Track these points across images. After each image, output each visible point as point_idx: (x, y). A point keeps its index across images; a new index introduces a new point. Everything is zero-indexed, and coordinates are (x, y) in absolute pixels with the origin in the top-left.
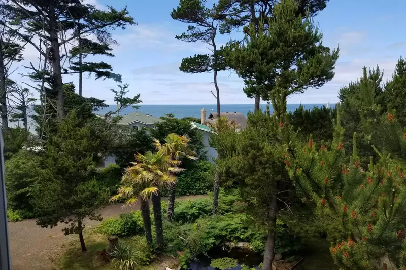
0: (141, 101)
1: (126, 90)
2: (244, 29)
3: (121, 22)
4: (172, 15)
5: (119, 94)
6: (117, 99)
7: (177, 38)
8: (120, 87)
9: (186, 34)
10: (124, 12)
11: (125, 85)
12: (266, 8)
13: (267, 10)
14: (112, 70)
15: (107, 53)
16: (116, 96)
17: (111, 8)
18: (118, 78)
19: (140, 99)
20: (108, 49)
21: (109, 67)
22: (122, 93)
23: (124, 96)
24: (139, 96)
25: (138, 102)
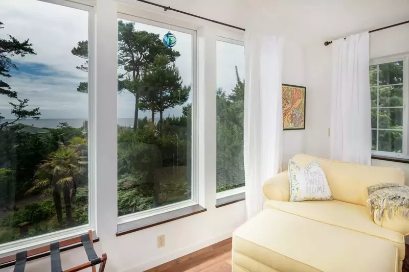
0: (40, 114)
1: (25, 104)
2: (125, 67)
3: (21, 51)
4: (72, 52)
5: (18, 108)
6: (14, 112)
7: (77, 68)
8: (20, 101)
9: (84, 66)
10: (26, 43)
11: (25, 100)
12: (141, 57)
13: (142, 58)
14: (10, 88)
15: (3, 74)
16: (15, 109)
17: (13, 39)
18: (14, 95)
19: (38, 112)
20: (4, 70)
21: (6, 85)
22: (21, 106)
23: (23, 109)
24: (37, 109)
25: (37, 114)
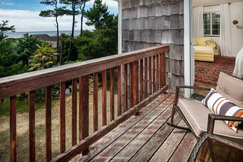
0: (15, 29)
1: (6, 23)
5: (1, 26)
7: (41, 3)
8: (4, 22)
9: (44, 2)
11: (6, 21)
19: (14, 28)
22: (4, 25)
23: (5, 26)
24: (13, 26)
25: (13, 29)
